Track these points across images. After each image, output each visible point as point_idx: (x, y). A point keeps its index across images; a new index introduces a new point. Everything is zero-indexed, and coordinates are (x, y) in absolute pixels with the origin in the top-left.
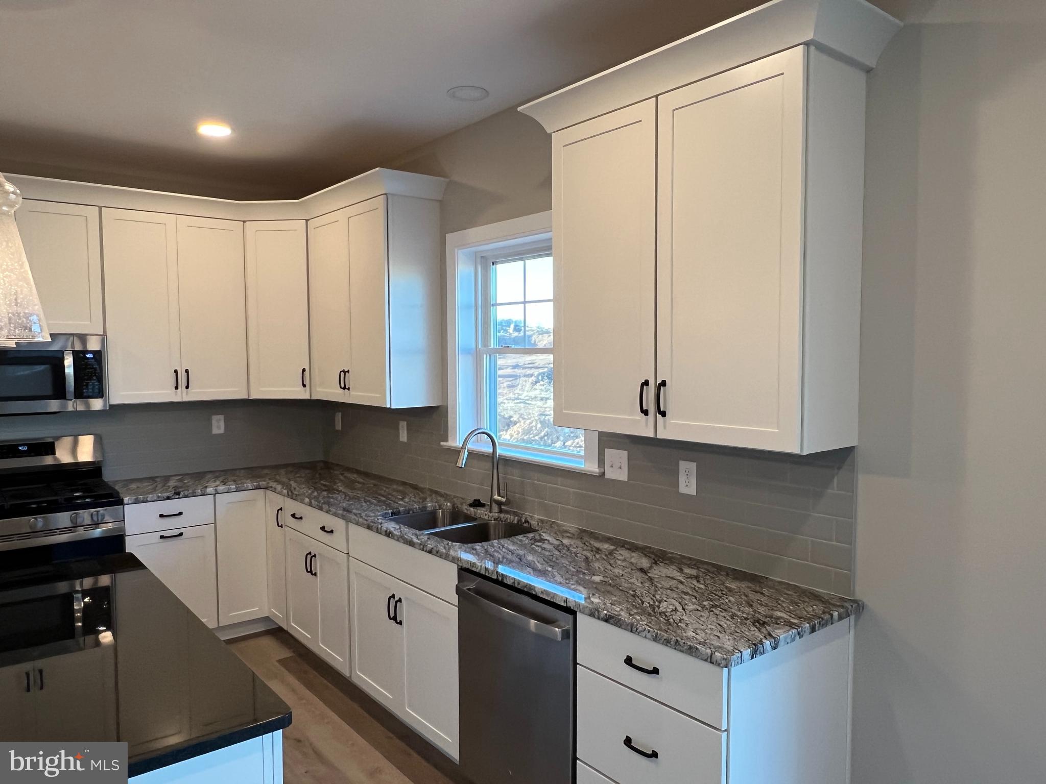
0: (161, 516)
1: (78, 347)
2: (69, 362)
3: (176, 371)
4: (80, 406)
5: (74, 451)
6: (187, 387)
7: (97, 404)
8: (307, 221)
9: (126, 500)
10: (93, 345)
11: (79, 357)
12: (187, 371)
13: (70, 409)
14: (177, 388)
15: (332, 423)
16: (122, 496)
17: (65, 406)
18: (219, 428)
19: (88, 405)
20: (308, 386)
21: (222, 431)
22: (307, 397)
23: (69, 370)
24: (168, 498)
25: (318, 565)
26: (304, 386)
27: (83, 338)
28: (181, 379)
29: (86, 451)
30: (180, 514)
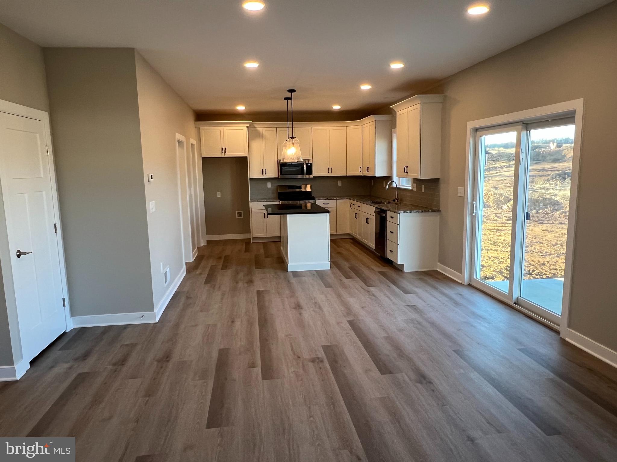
0: (324, 204)
1: (307, 162)
2: (305, 166)
3: (329, 168)
4: (307, 176)
5: (305, 188)
6: (331, 172)
7: (311, 176)
8: (362, 125)
9: (316, 199)
10: (311, 162)
11: (307, 164)
12: (331, 168)
13: (305, 177)
14: (329, 172)
15: (371, 183)
16: (315, 198)
17: (304, 176)
18: (340, 184)
19: (309, 176)
20: (361, 172)
21: (341, 185)
22: (361, 175)
23: (305, 168)
24: (325, 200)
25: (357, 216)
26: (360, 172)
27: (308, 160)
28: (330, 170)
29: (309, 189)
30: (328, 204)
